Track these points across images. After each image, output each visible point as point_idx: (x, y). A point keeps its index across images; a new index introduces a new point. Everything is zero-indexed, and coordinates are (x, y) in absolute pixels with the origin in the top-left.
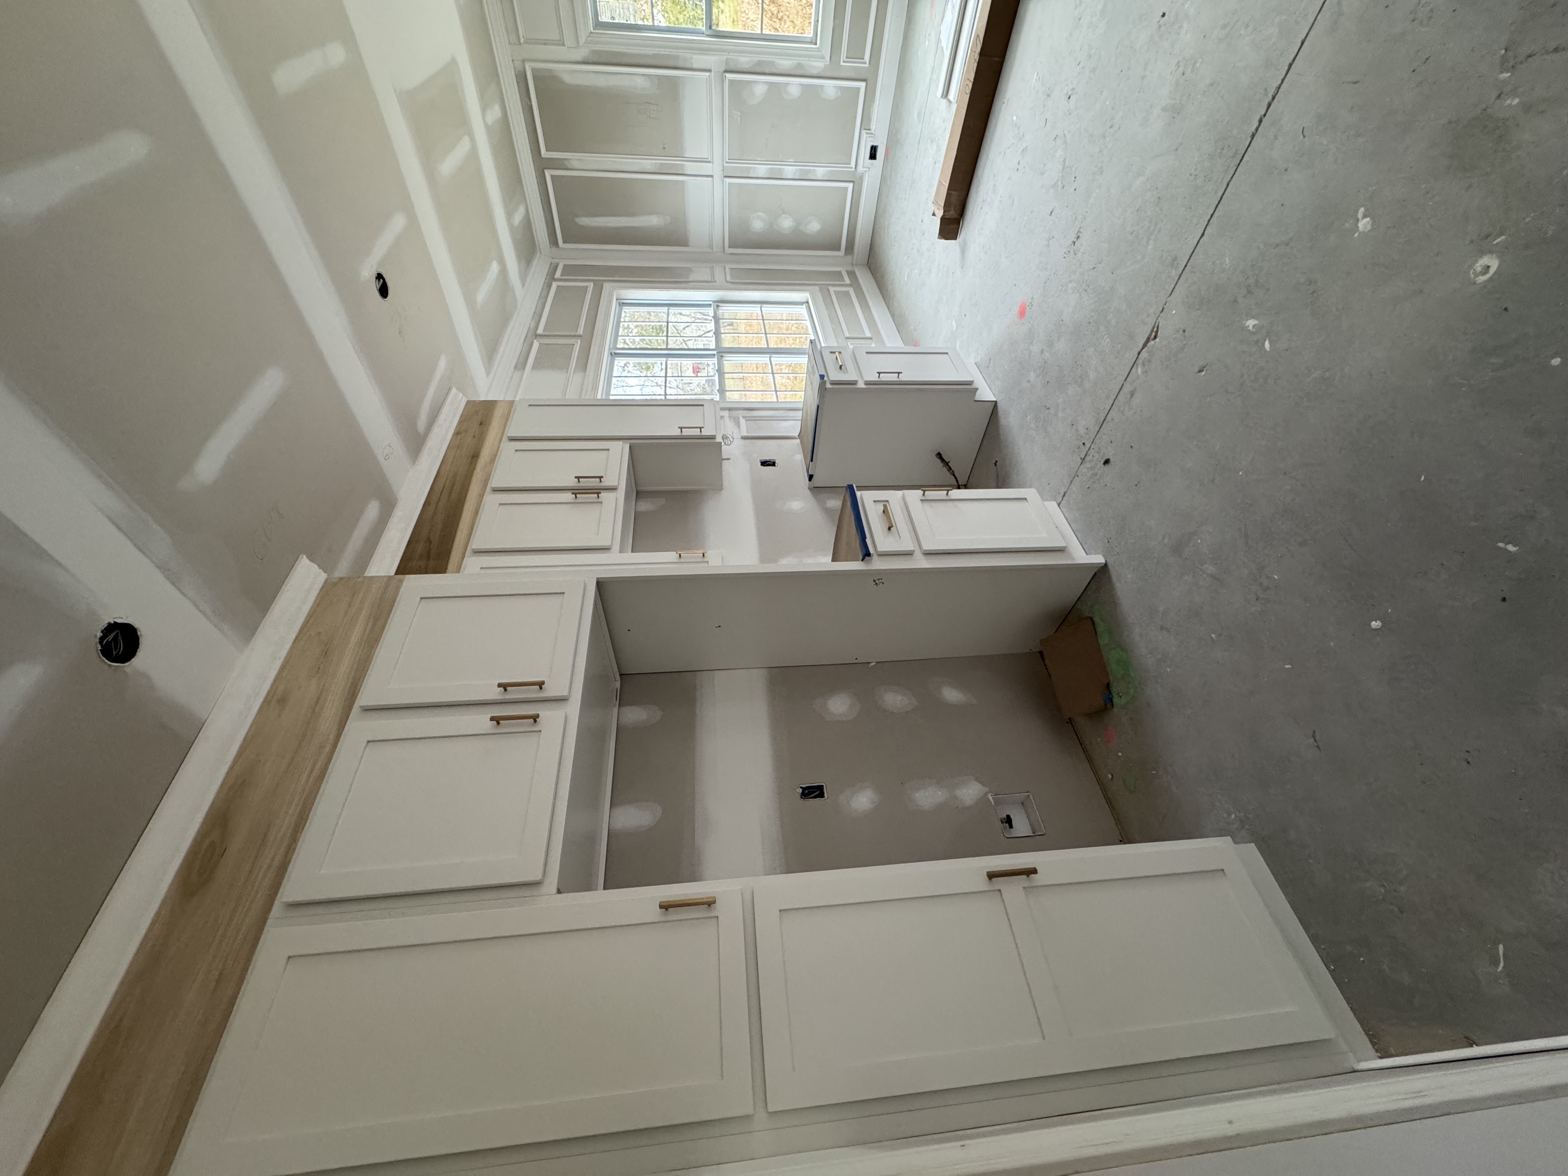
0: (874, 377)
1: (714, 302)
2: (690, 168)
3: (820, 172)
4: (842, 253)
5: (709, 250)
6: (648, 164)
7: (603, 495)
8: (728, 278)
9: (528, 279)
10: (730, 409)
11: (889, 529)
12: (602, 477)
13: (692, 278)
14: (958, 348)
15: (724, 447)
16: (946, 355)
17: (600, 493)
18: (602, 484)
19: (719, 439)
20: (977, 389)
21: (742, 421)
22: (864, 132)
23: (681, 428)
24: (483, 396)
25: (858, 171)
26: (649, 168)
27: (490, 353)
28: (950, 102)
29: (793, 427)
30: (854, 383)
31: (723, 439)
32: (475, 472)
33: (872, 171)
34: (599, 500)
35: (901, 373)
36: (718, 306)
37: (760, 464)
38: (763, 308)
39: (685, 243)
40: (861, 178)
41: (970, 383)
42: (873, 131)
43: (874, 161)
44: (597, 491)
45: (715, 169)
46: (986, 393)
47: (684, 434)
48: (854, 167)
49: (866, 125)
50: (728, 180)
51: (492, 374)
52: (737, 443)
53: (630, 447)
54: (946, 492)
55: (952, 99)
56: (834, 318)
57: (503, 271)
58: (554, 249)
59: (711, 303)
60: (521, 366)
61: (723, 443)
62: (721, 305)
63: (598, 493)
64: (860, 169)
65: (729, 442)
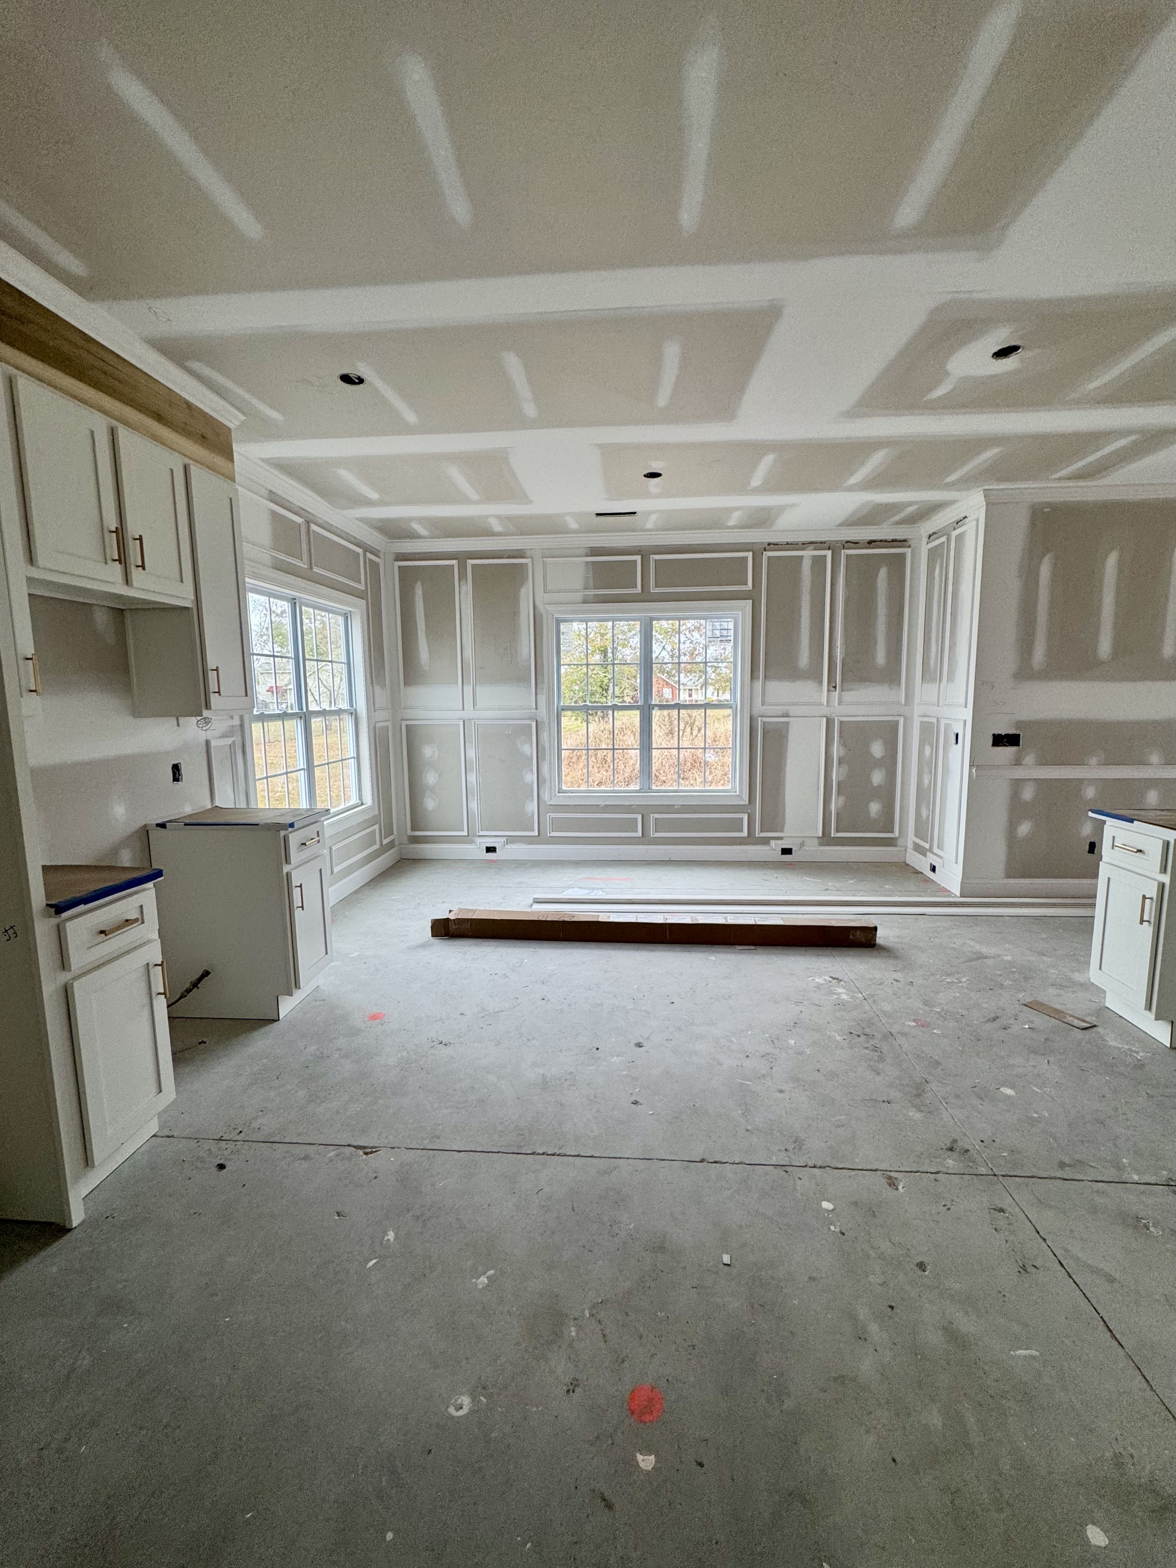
0: (295, 882)
1: (356, 710)
2: (468, 690)
3: (474, 805)
4: (410, 833)
5: (403, 706)
6: (469, 653)
7: (117, 567)
8: (378, 725)
9: (361, 525)
10: (242, 725)
11: (102, 932)
12: (144, 569)
13: (377, 689)
14: (332, 964)
15: (194, 720)
16: (325, 953)
17: (120, 563)
18: (133, 568)
19: (206, 713)
20: (291, 995)
21: (229, 741)
22: (505, 839)
23: (217, 670)
24: (237, 448)
25: (476, 839)
26: (465, 653)
27: (286, 467)
28: (531, 906)
29: (226, 798)
30: (288, 861)
31: (204, 718)
32: (138, 413)
33: (476, 850)
34: (109, 562)
35: (303, 909)
36: (352, 714)
37: (176, 762)
38: (353, 760)
39: (406, 684)
40: (472, 842)
41: (297, 986)
42: (506, 846)
43: (485, 851)
44: (122, 559)
45: (469, 713)
46: (287, 1006)
47: (210, 673)
48: (480, 834)
49: (511, 840)
50: (461, 724)
51: (262, 463)
52: (202, 735)
53: (187, 608)
54: (162, 991)
55: (533, 907)
56: (348, 833)
57: (369, 503)
58: (392, 557)
59: (355, 707)
60: (273, 497)
61: (199, 718)
62: (353, 716)
63: (119, 560)
64: (478, 840)
65: (201, 726)
